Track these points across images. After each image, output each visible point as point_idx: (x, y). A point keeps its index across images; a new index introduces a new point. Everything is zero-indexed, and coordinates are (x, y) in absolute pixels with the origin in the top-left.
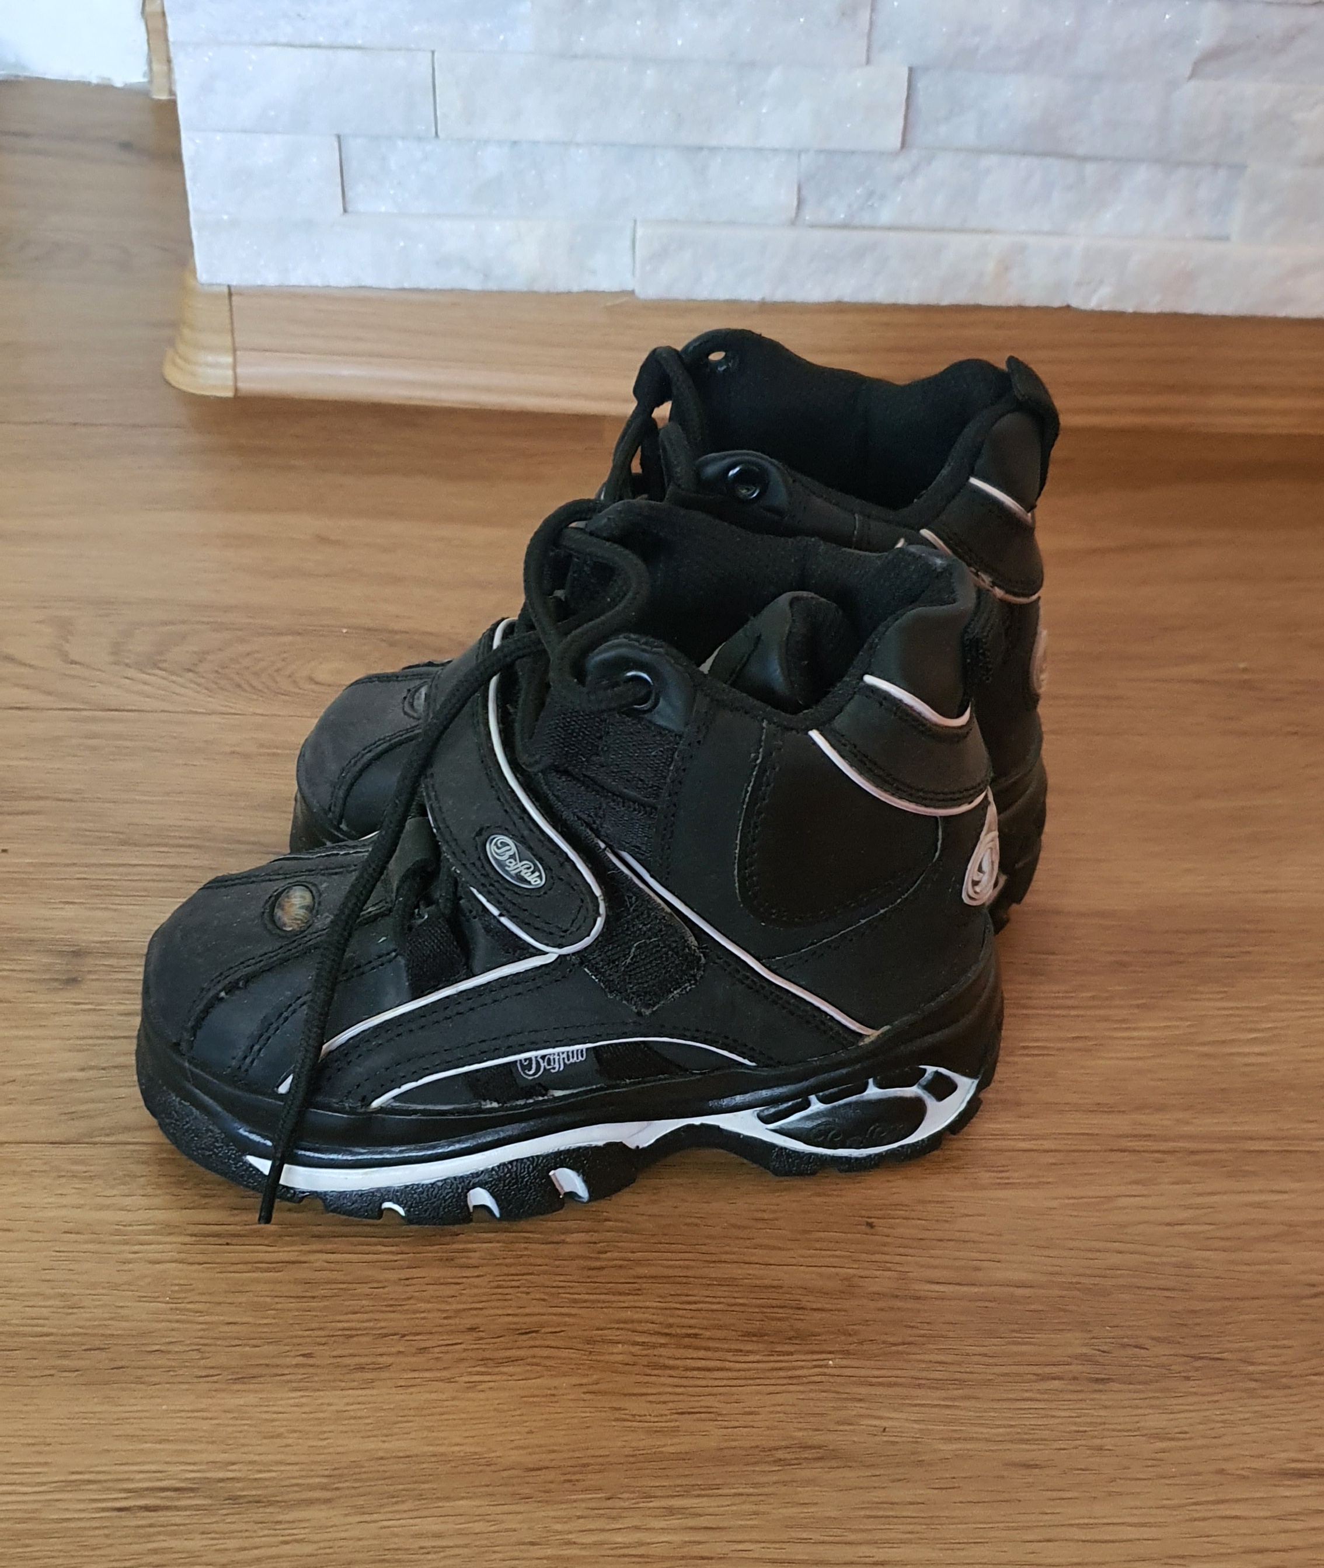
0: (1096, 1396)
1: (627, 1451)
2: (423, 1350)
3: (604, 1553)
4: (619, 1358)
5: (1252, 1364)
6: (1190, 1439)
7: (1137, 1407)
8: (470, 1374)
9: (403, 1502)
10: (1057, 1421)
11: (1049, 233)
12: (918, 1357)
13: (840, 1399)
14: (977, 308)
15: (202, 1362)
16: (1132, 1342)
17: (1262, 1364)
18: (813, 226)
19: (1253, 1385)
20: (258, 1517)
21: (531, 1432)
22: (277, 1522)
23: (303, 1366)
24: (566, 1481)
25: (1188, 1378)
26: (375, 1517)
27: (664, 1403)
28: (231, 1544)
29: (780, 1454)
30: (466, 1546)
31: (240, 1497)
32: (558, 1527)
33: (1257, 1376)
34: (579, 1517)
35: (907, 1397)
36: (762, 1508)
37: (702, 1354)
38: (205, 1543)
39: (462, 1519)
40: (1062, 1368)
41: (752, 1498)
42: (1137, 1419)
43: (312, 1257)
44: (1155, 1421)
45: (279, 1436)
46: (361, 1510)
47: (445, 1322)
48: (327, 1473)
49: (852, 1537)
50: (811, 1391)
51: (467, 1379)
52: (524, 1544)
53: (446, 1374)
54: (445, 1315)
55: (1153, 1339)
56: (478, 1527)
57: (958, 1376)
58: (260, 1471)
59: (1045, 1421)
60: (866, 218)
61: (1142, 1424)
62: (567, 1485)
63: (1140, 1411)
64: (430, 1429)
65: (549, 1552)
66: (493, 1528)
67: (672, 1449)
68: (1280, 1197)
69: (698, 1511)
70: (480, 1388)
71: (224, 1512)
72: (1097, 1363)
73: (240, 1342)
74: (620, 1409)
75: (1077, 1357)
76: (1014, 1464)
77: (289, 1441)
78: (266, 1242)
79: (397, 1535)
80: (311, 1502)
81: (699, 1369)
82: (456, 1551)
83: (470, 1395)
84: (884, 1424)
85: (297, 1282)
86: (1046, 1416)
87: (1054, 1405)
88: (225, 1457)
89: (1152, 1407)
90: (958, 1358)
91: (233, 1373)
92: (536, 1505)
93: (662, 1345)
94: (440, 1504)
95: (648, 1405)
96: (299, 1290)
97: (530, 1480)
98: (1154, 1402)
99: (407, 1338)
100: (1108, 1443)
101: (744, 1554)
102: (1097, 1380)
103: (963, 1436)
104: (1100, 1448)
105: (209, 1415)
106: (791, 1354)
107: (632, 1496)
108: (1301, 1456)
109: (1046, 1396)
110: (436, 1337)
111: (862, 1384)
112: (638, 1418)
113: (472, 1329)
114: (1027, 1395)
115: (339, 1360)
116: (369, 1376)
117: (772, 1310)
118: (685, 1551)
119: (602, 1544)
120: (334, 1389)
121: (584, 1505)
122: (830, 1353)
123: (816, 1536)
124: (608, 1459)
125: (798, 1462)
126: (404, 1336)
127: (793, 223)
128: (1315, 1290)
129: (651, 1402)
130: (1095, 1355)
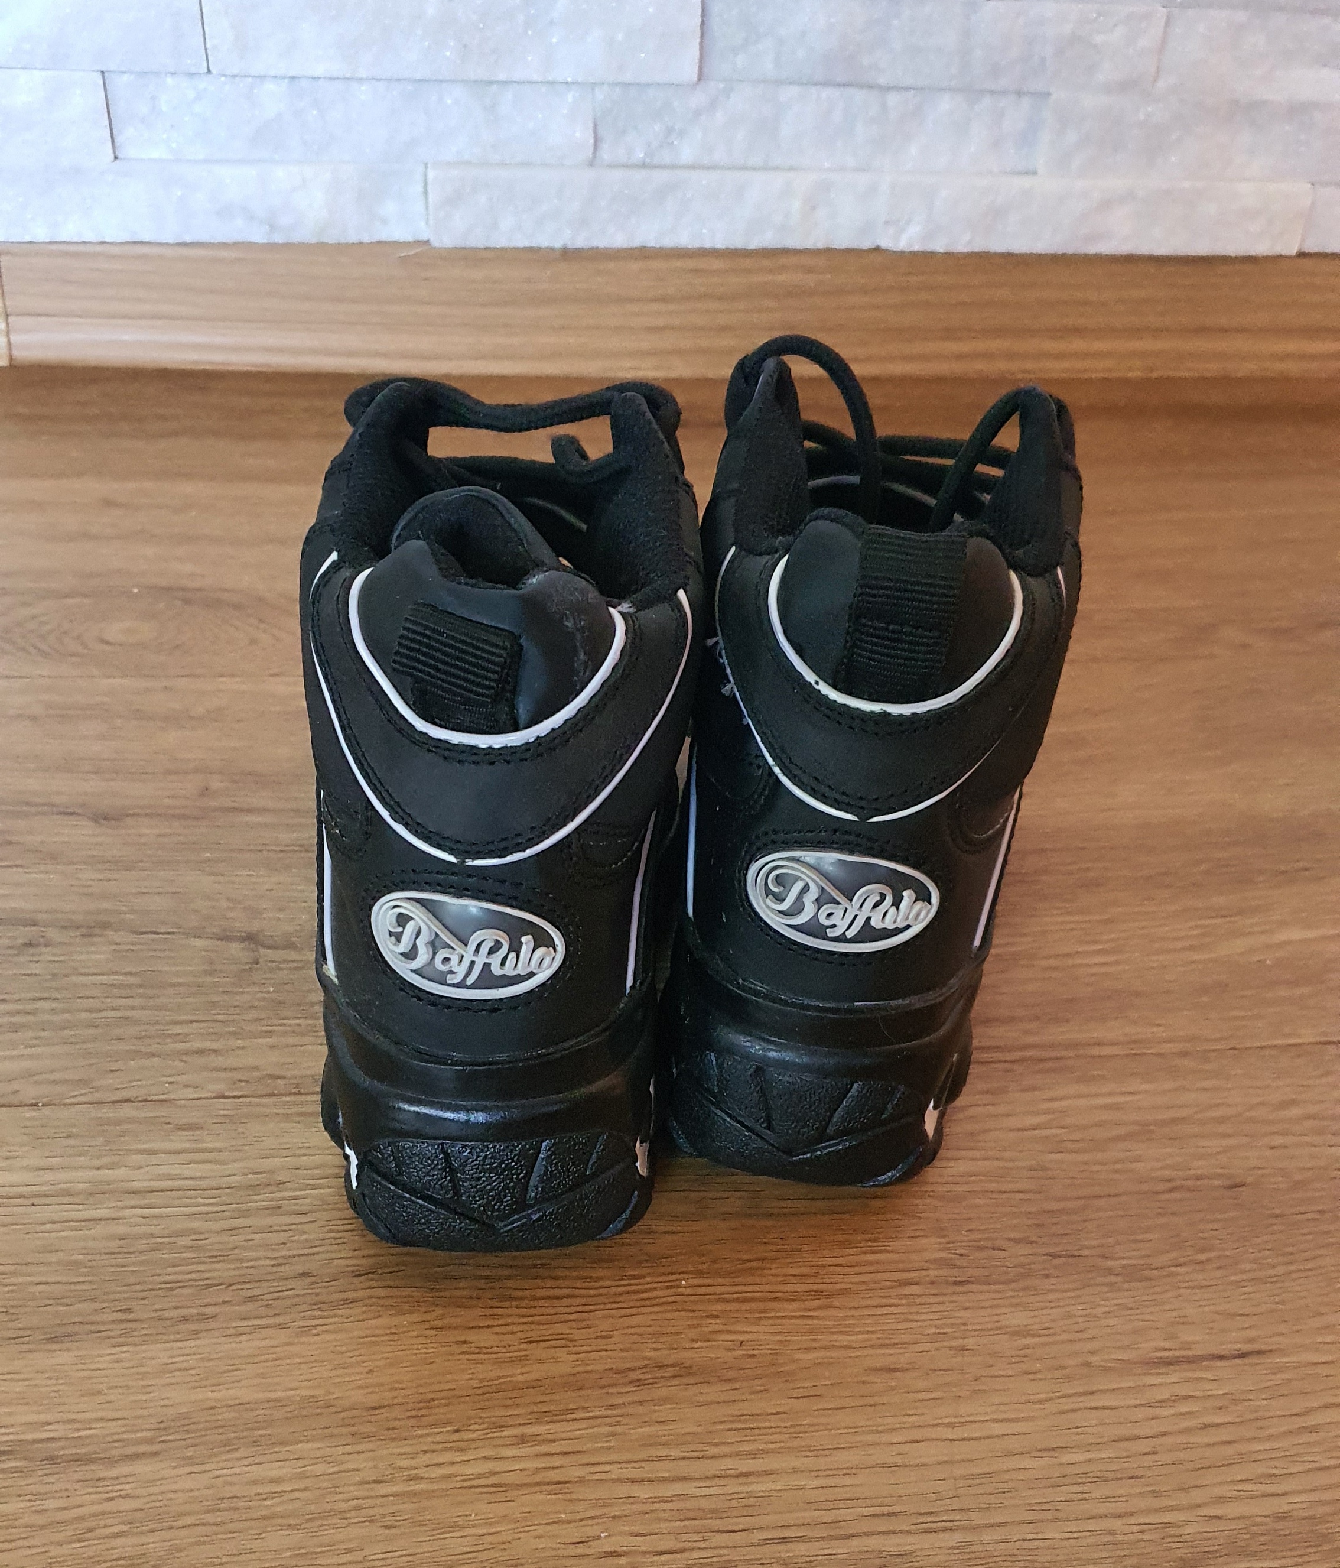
0: (955, 1298)
1: (475, 1383)
2: (251, 1299)
3: (453, 1485)
4: (465, 1293)
5: (1112, 1259)
6: (1054, 1334)
7: (997, 1306)
8: (304, 1318)
9: (236, 1449)
10: (915, 1324)
11: (856, 170)
12: (774, 1271)
13: (694, 1317)
14: (786, 251)
15: (11, 1325)
16: (989, 1244)
17: (1121, 1258)
18: (612, 166)
19: (1113, 1279)
20: (77, 1476)
21: (370, 1372)
22: (98, 1480)
23: (121, 1321)
24: (409, 1417)
25: (1047, 1276)
26: (207, 1467)
27: (512, 1333)
28: (50, 1504)
29: (634, 1375)
30: (306, 1489)
31: (58, 1456)
32: (404, 1463)
33: (1116, 1271)
34: (426, 1452)
35: (764, 1311)
36: (619, 1429)
37: (549, 1283)
38: (22, 1505)
39: (301, 1463)
40: (918, 1274)
41: (608, 1420)
42: (996, 1318)
43: (128, 1212)
44: (1018, 1319)
45: (99, 1392)
46: (190, 1461)
47: (275, 1269)
48: (153, 1427)
49: (714, 1451)
50: (664, 1311)
51: (301, 1323)
52: (368, 1483)
53: (279, 1320)
54: (274, 1262)
55: (1009, 1239)
56: (319, 1469)
57: (815, 1287)
58: (78, 1430)
59: (903, 1326)
60: (666, 157)
61: (1004, 1323)
62: (412, 1422)
63: (1000, 1310)
64: (262, 1376)
65: (395, 1489)
66: (332, 1470)
67: (520, 1378)
68: (1129, 1098)
69: (550, 1437)
70: (315, 1331)
71: (40, 1473)
72: (955, 1267)
73: (51, 1302)
74: (465, 1342)
75: (934, 1261)
76: (876, 1370)
77: (109, 1398)
78: (77, 1200)
79: (231, 1484)
80: (137, 1456)
81: (549, 1298)
82: (297, 1494)
83: (303, 1339)
84: (741, 1338)
85: (112, 1237)
86: (907, 1320)
87: (912, 1309)
88: (43, 1417)
89: (1009, 1306)
90: (814, 1270)
91: (46, 1333)
92: (379, 1443)
94: (276, 1449)
95: (495, 1337)
96: (114, 1245)
97: (373, 1419)
98: (1014, 1301)
99: (234, 1287)
100: (970, 1343)
101: (603, 1476)
102: (955, 1283)
103: (822, 1344)
104: (963, 1349)
105: (22, 1376)
106: (641, 1276)
107: (482, 1427)
108: (1167, 1345)
109: (904, 1301)
110: (266, 1284)
111: (718, 1301)
112: (484, 1350)
113: (304, 1274)
114: (884, 1301)
115: (159, 1313)
116: (195, 1327)
118: (538, 1478)
119: (449, 1476)
120: (158, 1342)
121: (430, 1439)
122: (682, 1273)
123: (675, 1453)
124: (454, 1392)
125: (655, 1381)
126: (231, 1285)
127: (591, 164)
128: (1169, 1185)
129: (497, 1333)
130: (951, 1259)
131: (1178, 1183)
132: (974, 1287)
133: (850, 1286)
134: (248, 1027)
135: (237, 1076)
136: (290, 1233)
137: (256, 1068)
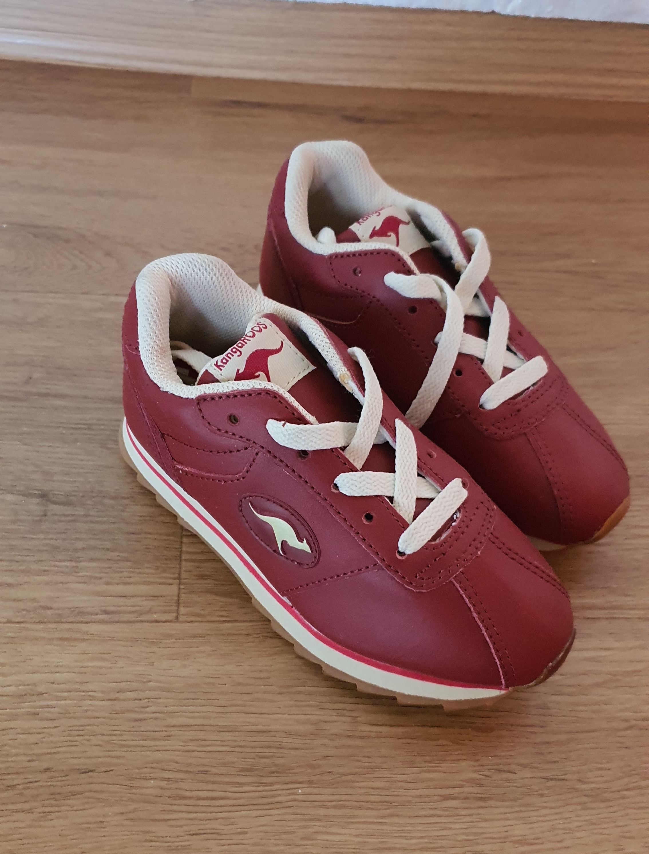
0: (481, 811)
2: (11, 787)
4: (151, 791)
5: (585, 783)
6: (541, 843)
7: (507, 819)
8: (43, 806)
10: (453, 832)
12: (362, 784)
13: (305, 820)
16: (506, 768)
17: (592, 783)
19: (585, 799)
25: (542, 795)
27: (181, 826)
33: (589, 793)
35: (351, 817)
37: (210, 787)
40: (457, 790)
42: (506, 829)
44: (520, 830)
47: (29, 764)
50: (285, 814)
51: (42, 810)
53: (27, 806)
54: (28, 758)
57: (387, 799)
59: (444, 833)
61: (510, 833)
63: (509, 823)
68: (607, 653)
70: (49, 817)
72: (481, 785)
74: (148, 832)
75: (468, 781)
81: (207, 799)
83: (42, 823)
84: (336, 838)
87: (451, 820)
89: (516, 819)
90: (390, 785)
93: (182, 780)
95: (169, 828)
98: (520, 815)
102: (481, 799)
103: (388, 846)
106: (272, 784)
109: (446, 813)
110: (21, 776)
111: (321, 807)
112: (161, 839)
113: (47, 770)
117: (262, 750)
122: (300, 783)
128: (626, 725)
129: (172, 826)
130: (480, 779)
131: (634, 722)
132: (492, 803)
133: (410, 799)
134: (34, 567)
135: (21, 605)
136: (42, 735)
137: (34, 600)
